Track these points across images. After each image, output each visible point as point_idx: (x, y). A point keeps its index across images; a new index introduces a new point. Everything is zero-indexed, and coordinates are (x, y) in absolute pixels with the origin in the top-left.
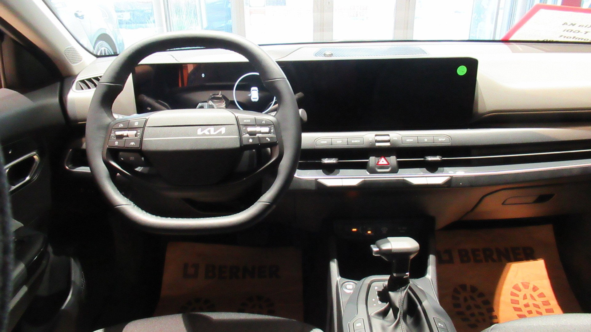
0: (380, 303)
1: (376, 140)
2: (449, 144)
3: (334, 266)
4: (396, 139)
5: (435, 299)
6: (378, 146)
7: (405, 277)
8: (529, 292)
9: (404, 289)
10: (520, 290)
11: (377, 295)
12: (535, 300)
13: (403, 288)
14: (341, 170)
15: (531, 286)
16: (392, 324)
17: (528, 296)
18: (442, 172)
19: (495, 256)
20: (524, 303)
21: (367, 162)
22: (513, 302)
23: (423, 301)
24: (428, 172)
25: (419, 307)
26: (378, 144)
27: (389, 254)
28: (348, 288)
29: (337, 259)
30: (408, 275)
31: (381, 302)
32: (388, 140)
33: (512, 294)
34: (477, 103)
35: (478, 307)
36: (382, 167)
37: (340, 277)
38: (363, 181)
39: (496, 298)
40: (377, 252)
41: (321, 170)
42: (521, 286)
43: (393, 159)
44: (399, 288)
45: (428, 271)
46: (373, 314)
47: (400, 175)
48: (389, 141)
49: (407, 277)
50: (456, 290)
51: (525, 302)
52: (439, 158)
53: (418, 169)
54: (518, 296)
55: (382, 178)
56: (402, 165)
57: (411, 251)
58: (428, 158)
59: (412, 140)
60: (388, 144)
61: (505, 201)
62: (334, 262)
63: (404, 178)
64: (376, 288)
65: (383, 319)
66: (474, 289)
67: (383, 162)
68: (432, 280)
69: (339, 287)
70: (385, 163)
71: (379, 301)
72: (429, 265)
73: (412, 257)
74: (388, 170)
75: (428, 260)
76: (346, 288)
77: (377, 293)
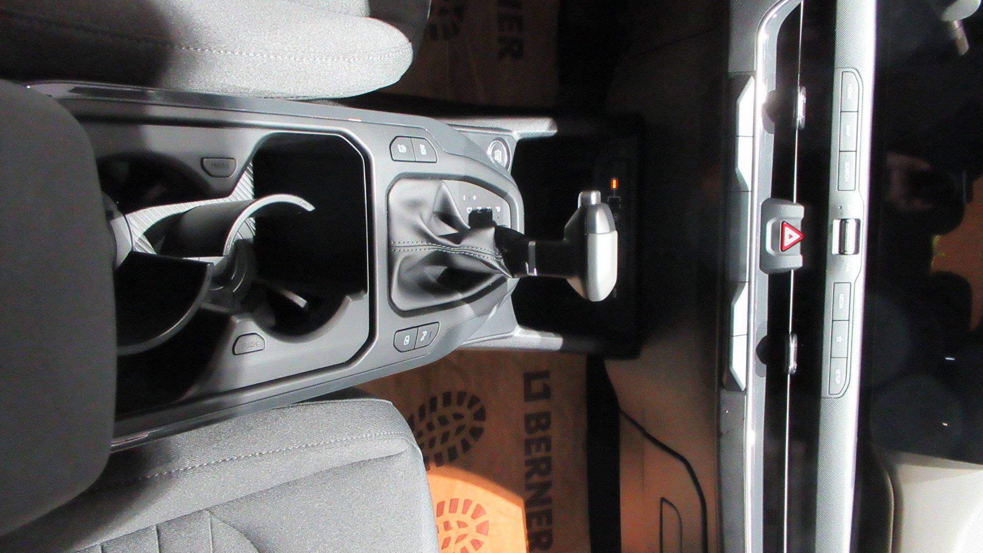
0: (469, 210)
1: (846, 222)
2: (825, 392)
3: (541, 127)
4: (848, 270)
5: (472, 337)
6: (832, 226)
7: (527, 265)
8: (471, 531)
9: (499, 263)
10: (474, 516)
11: (484, 207)
12: (457, 542)
13: (502, 261)
14: (773, 136)
15: (481, 537)
16: (426, 225)
17: (463, 531)
18: (757, 372)
19: (536, 478)
20: (450, 522)
21: (792, 200)
22: (454, 503)
23: (471, 307)
24: (759, 341)
25: (459, 296)
26: (836, 224)
27: (584, 229)
28: (496, 152)
29: (557, 133)
30: (531, 274)
31: (469, 213)
32: (845, 251)
33: (467, 503)
34: (924, 464)
35: (445, 437)
36: (778, 234)
37: (517, 138)
38: (746, 186)
39: (461, 473)
40: (586, 201)
41: (774, 89)
42: (480, 520)
43: (794, 260)
44: (501, 252)
45: (528, 331)
46: (444, 188)
47: (755, 276)
48: (842, 251)
49: (526, 272)
50: (474, 400)
51: (453, 524)
52: (794, 368)
53: (765, 318)
54: (464, 512)
55: (751, 232)
56: (778, 282)
57: (590, 278)
58: (794, 341)
59: (841, 306)
60: (835, 249)
61: (671, 504)
62: (551, 128)
63: (747, 284)
64: (498, 209)
65: (434, 213)
66: (477, 433)
67: (791, 236)
68: (511, 336)
69: (497, 133)
70: (787, 242)
71: (471, 209)
72: (543, 336)
73: (575, 283)
74: (769, 248)
75: (552, 334)
76: (494, 150)
77: (488, 208)
